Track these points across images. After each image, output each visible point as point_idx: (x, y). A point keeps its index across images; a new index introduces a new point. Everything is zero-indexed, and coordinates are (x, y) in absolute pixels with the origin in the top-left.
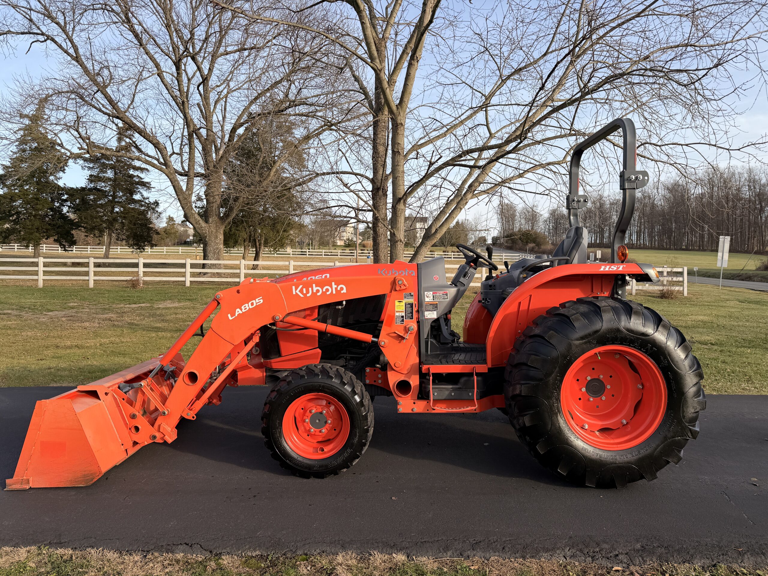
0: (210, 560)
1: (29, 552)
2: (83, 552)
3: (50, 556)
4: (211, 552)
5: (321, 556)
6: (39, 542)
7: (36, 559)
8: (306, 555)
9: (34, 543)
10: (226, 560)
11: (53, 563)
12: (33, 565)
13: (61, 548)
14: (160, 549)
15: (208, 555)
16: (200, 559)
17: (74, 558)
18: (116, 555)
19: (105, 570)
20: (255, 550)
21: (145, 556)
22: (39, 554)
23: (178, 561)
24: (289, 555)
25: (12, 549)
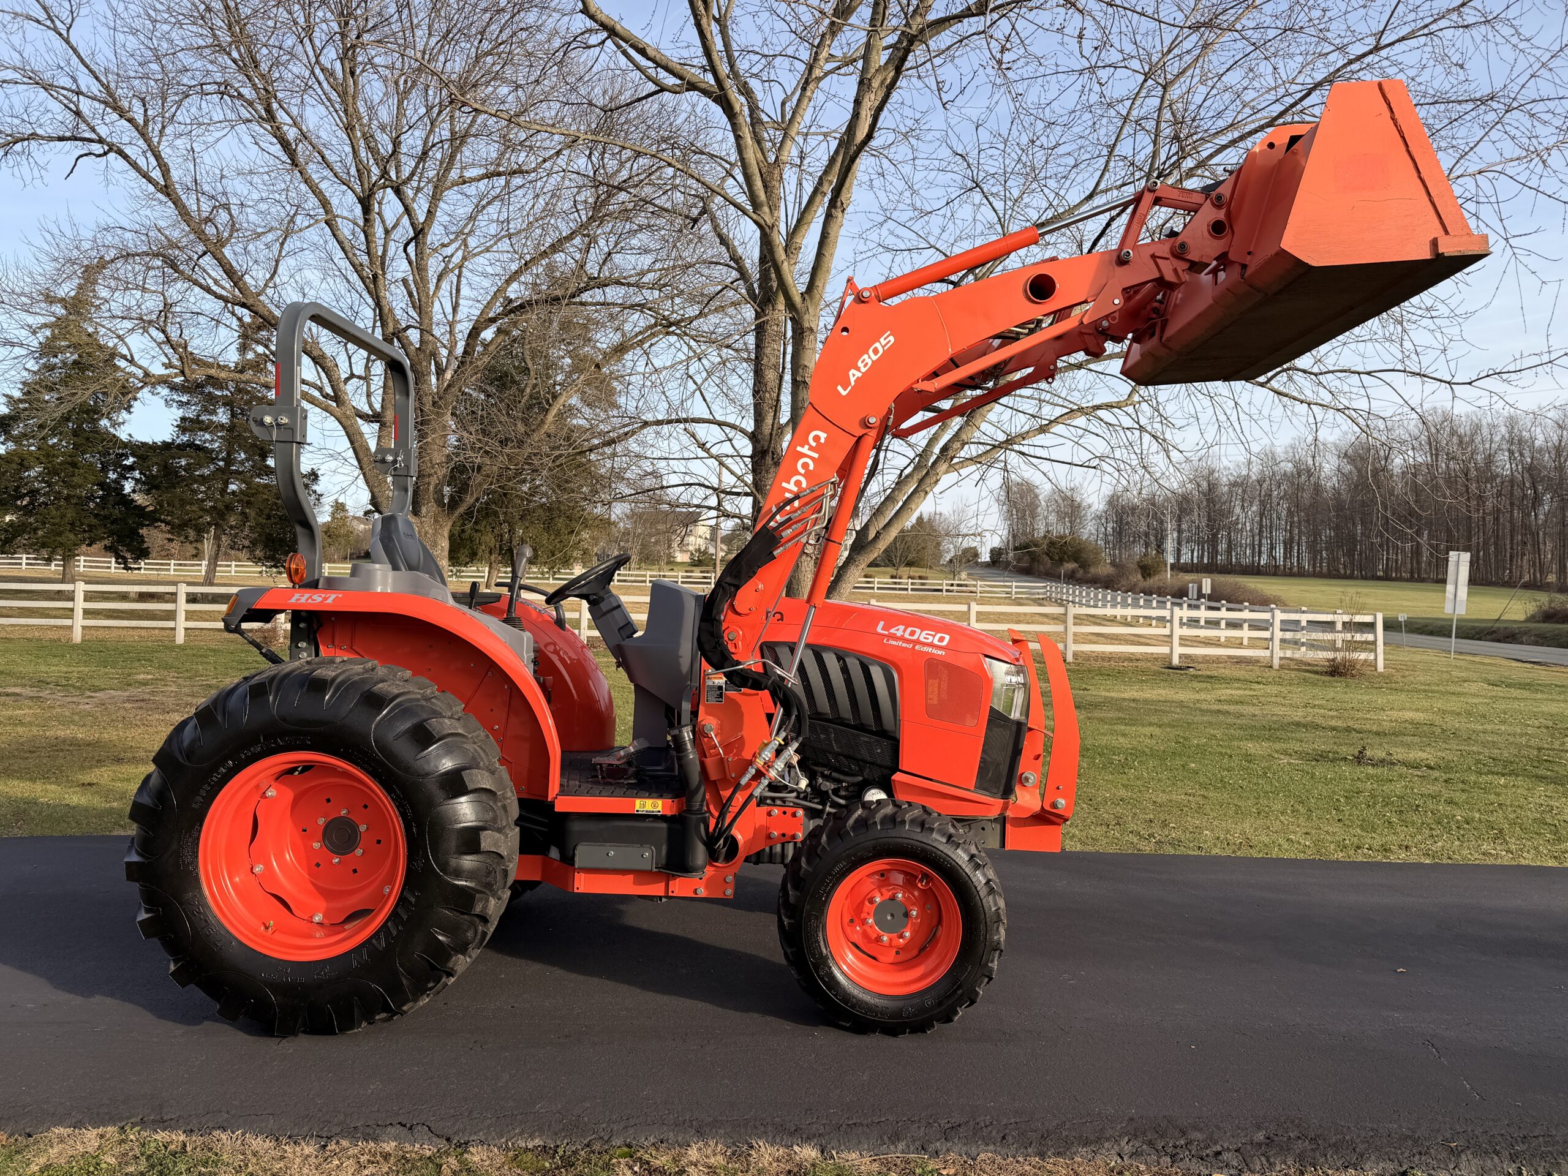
0: (448, 1155)
1: (102, 1136)
2: (206, 1139)
3: (143, 1145)
4: (448, 1140)
5: (657, 1149)
6: (121, 1119)
7: (117, 1150)
8: (629, 1146)
9: (111, 1120)
10: (476, 1156)
11: (149, 1157)
12: (113, 1161)
13: (164, 1130)
14: (353, 1134)
15: (443, 1144)
16: (428, 1153)
17: (188, 1149)
18: (268, 1144)
19: (250, 1169)
20: (532, 1136)
21: (325, 1146)
22: (122, 1141)
23: (386, 1156)
24: (597, 1147)
25: (70, 1131)
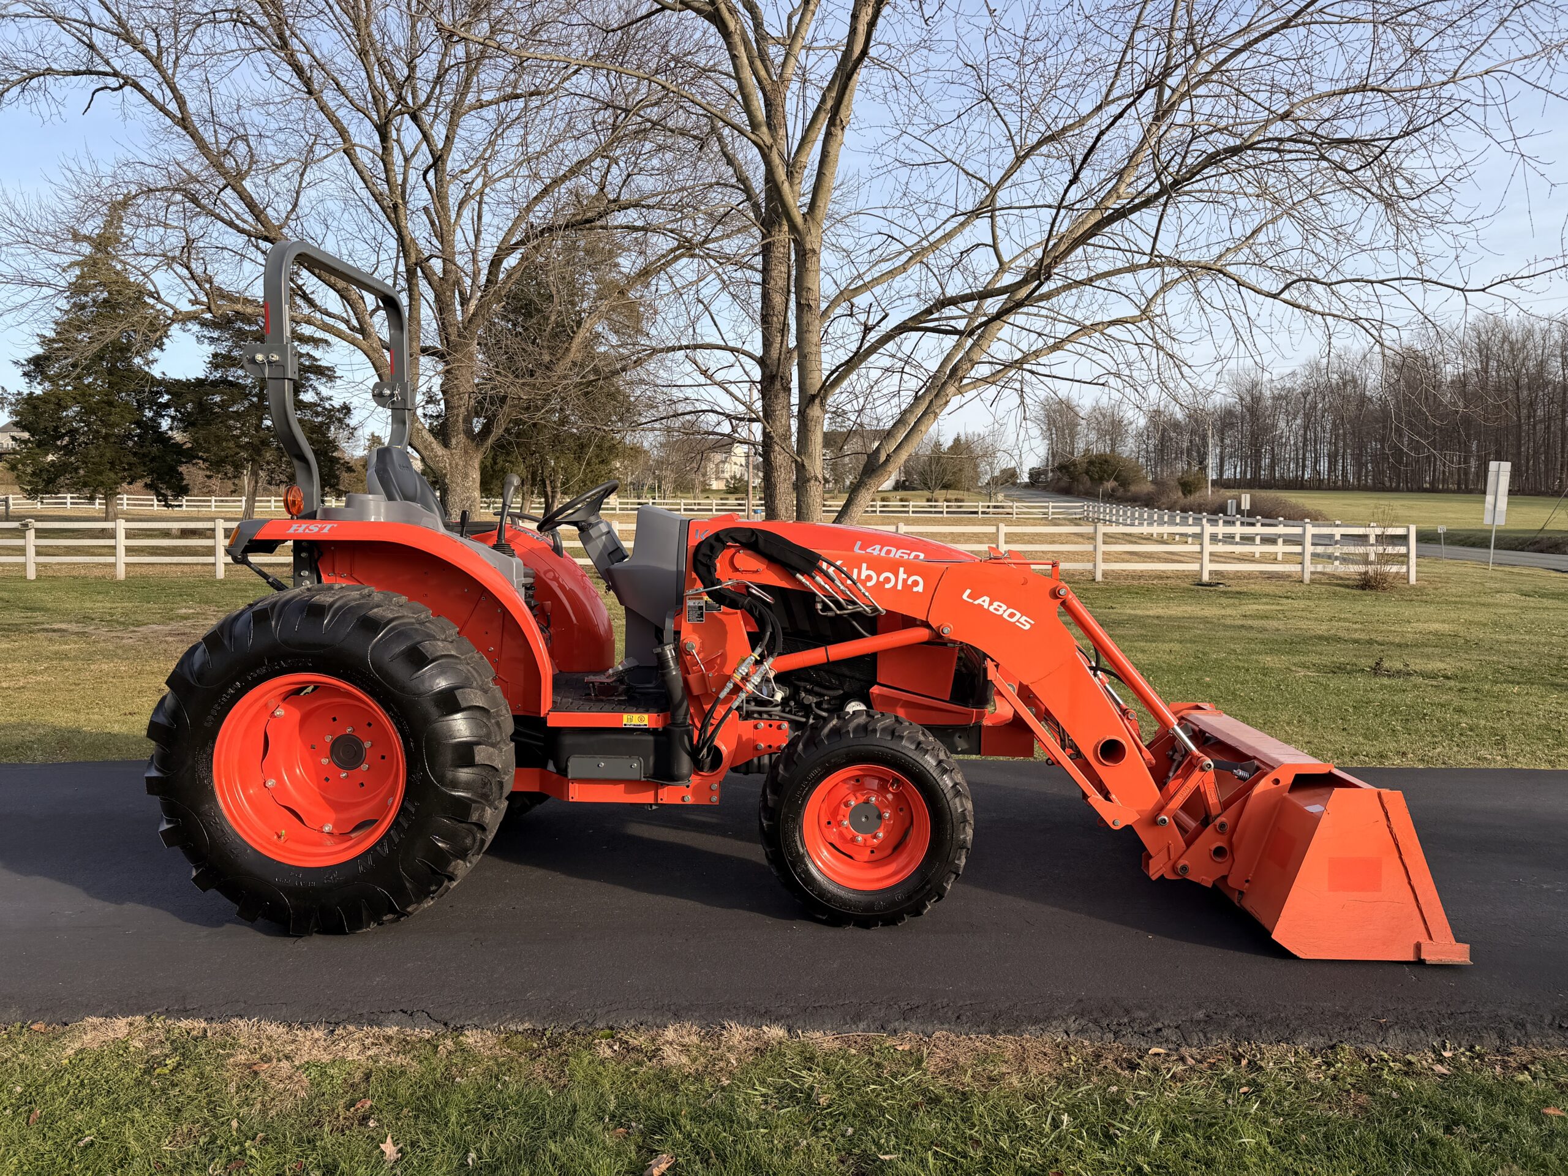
0: (444, 1036)
1: (131, 1024)
2: (224, 1025)
3: (168, 1031)
4: (445, 1024)
5: (637, 1031)
6: (148, 1009)
7: (144, 1036)
8: (612, 1028)
9: (140, 1011)
10: (471, 1038)
11: (174, 1041)
12: (140, 1045)
13: (187, 1018)
14: (359, 1020)
15: (441, 1029)
16: (427, 1036)
17: (209, 1034)
18: (281, 1030)
19: (264, 1051)
20: (522, 1021)
21: (333, 1031)
22: (150, 1028)
23: (388, 1039)
24: (581, 1029)
25: (102, 1020)
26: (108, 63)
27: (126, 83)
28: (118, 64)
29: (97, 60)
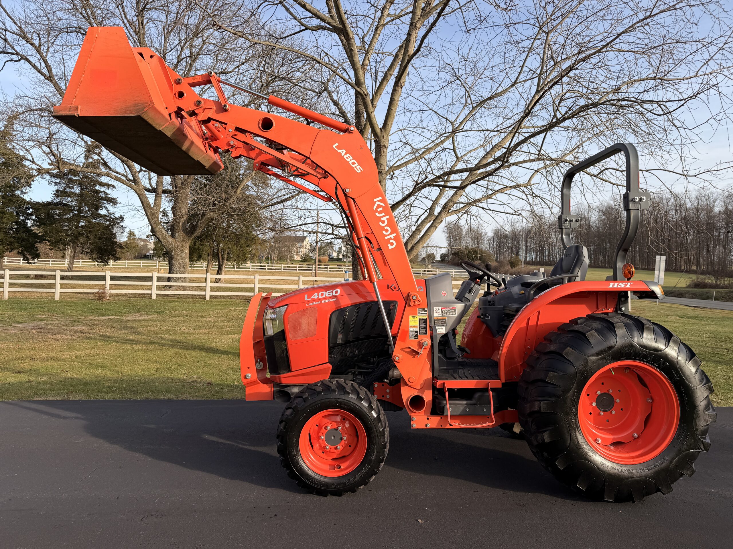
26: (13, 48)
27: (22, 58)
28: (18, 49)
29: (8, 46)
